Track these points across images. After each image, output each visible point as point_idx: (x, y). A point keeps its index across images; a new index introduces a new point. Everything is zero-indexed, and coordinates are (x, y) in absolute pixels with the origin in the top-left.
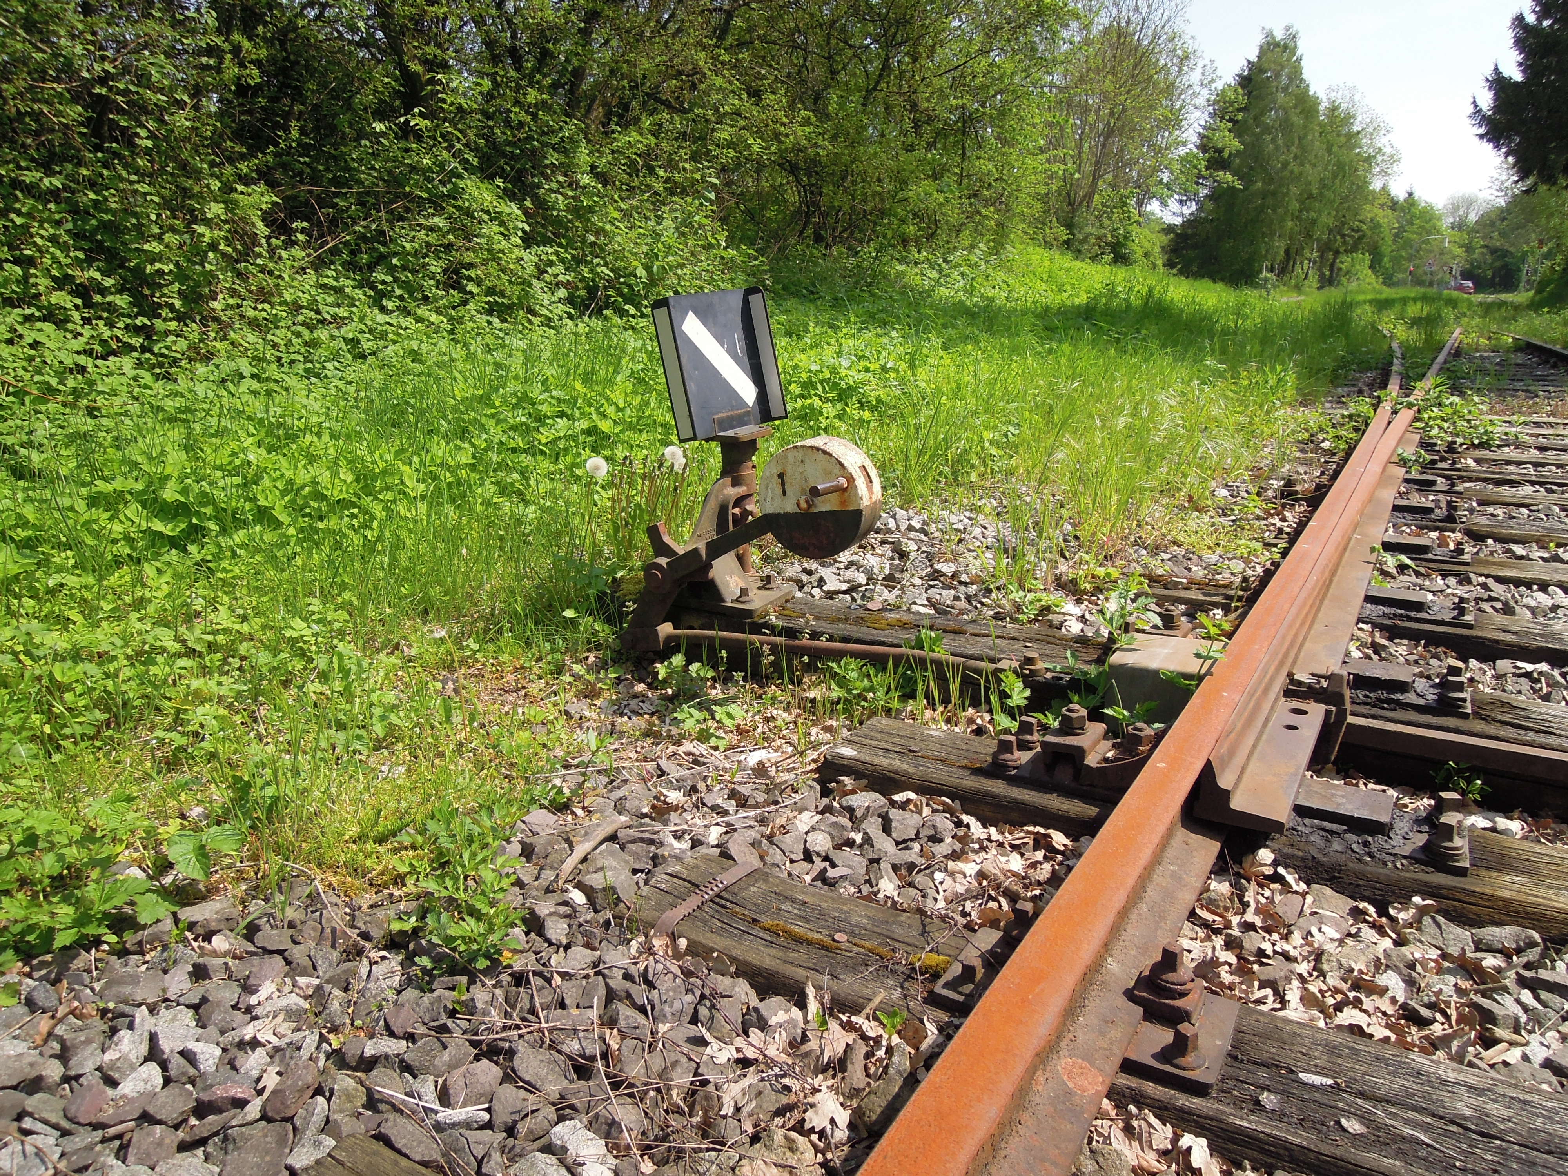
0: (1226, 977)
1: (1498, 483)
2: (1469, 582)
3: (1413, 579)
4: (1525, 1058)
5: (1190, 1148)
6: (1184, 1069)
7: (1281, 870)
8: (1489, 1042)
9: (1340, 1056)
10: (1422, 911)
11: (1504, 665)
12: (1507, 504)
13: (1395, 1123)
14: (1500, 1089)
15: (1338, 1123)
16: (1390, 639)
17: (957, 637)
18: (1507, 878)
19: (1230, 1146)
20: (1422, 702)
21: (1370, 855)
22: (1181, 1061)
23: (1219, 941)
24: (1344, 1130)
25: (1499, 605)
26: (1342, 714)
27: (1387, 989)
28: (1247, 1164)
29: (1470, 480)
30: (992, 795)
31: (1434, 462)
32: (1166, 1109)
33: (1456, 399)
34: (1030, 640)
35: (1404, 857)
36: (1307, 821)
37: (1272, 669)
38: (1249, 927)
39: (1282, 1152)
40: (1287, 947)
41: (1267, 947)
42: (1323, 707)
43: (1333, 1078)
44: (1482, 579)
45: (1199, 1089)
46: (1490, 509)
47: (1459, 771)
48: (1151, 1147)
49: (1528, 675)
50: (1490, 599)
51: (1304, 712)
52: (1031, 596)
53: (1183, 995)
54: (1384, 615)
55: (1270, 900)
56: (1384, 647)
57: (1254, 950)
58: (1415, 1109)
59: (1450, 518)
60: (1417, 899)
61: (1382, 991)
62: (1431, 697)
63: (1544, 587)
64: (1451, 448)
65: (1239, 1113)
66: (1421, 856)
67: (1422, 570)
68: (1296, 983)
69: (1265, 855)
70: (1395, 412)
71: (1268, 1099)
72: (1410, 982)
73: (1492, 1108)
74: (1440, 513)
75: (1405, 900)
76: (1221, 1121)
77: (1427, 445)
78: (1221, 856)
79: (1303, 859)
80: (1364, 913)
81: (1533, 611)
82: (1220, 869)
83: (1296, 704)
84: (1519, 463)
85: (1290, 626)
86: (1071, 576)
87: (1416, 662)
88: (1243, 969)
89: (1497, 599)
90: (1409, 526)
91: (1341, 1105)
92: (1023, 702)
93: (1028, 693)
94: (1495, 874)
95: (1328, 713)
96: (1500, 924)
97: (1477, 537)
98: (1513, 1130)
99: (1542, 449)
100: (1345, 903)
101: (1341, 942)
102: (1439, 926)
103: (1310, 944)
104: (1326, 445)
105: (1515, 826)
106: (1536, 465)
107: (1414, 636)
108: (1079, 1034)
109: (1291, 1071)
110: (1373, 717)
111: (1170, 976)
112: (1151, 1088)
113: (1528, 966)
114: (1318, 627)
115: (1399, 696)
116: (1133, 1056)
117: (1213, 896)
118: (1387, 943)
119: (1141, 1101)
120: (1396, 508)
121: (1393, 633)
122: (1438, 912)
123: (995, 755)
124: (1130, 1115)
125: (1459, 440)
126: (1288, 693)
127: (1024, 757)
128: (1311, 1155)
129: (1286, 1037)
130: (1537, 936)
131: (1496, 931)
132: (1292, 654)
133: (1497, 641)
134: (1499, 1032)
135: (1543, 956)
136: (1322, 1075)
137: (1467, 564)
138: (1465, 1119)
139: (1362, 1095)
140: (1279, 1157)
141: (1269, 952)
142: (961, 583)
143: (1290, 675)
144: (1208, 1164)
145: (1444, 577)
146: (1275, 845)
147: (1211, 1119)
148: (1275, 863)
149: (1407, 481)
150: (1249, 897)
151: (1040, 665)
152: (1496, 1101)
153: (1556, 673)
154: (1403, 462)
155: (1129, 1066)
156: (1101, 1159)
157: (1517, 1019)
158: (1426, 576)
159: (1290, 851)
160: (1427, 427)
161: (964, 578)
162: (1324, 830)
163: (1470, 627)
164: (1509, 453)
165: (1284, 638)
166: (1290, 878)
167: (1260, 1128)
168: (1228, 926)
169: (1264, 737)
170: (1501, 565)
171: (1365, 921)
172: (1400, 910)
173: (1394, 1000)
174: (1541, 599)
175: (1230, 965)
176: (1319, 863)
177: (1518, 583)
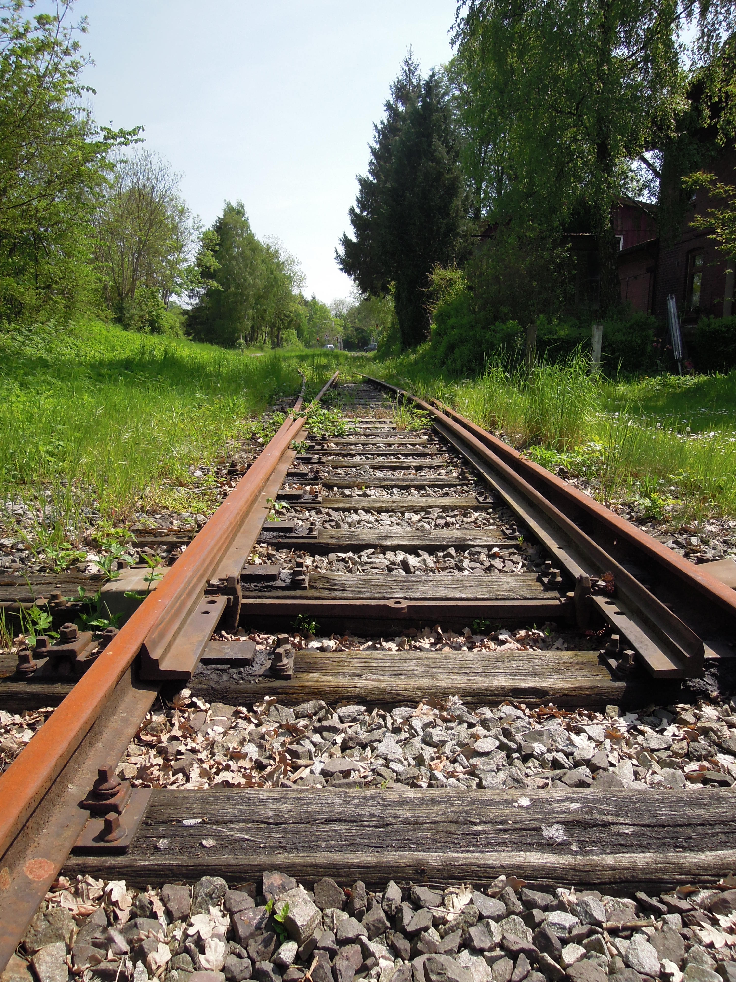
0: (156, 772)
1: (344, 456)
2: (321, 513)
3: (294, 514)
4: (312, 772)
5: (112, 890)
6: (111, 841)
7: (195, 699)
8: (296, 768)
9: (208, 803)
10: (270, 703)
11: (332, 556)
12: (346, 467)
13: (232, 833)
14: (289, 796)
15: (201, 844)
16: (277, 550)
17: (8, 588)
18: (311, 675)
19: (139, 879)
20: (284, 584)
21: (242, 679)
22: (110, 837)
23: (153, 752)
24: (204, 847)
25: (333, 524)
26: (236, 599)
27: (247, 754)
28: (149, 887)
29: (331, 455)
30: (15, 693)
31: (313, 446)
32: (100, 870)
33: (325, 411)
34: (60, 582)
35: (260, 676)
36: (209, 667)
37: (195, 580)
38: (174, 738)
39: (167, 872)
40: (194, 745)
41: (183, 748)
42: (225, 597)
43: (201, 817)
44: (327, 510)
45: (121, 851)
46: (338, 471)
47: (304, 619)
48: (88, 898)
49: (343, 560)
50: (330, 521)
51: (213, 602)
52: (62, 554)
53: (113, 795)
54: (274, 537)
55: (187, 719)
56: (273, 555)
57: (175, 752)
58: (244, 821)
59: (316, 478)
60: (267, 698)
61: (244, 756)
62: (288, 581)
63: (356, 511)
64: (323, 439)
65: (144, 858)
66: (268, 673)
67: (298, 508)
68: (196, 765)
69: (186, 692)
70: (295, 420)
71: (162, 843)
72: (261, 747)
73: (284, 807)
74: (311, 475)
75: (261, 700)
76: (133, 866)
77: (311, 437)
78: (157, 699)
79: (207, 690)
80: (240, 712)
81: (350, 524)
82: (155, 708)
83: (211, 598)
84: (355, 444)
85: (210, 552)
86: (93, 537)
87: (290, 561)
88: (165, 767)
89: (333, 521)
90: (296, 484)
91: (204, 832)
92: (46, 626)
93: (51, 619)
94: (306, 674)
95: (229, 600)
96: (307, 701)
97: (329, 486)
98: (292, 816)
99: (367, 436)
100: (231, 709)
101: (225, 734)
102: (278, 710)
103: (207, 740)
104: (260, 440)
105: (331, 643)
106: (363, 444)
107: (288, 547)
108: (42, 841)
109: (179, 821)
110: (259, 597)
111: (105, 786)
112: (92, 861)
113: (320, 720)
114: (232, 549)
115: (272, 583)
116: (80, 843)
117: (153, 724)
118: (252, 727)
119: (84, 870)
120: (289, 475)
121: (278, 547)
122: (277, 703)
123: (18, 666)
124: (78, 882)
125: (327, 434)
126: (207, 593)
127: (40, 663)
128: (184, 869)
129: (179, 801)
130: (323, 703)
131: (305, 705)
132: (211, 569)
133: (328, 544)
134: (300, 762)
135: (327, 712)
136: (196, 818)
137: (320, 503)
138: (269, 818)
139: (217, 823)
140: (166, 876)
141: (183, 751)
142: (19, 550)
143: (208, 581)
144: (123, 896)
145: (309, 511)
146: (191, 685)
147: (127, 867)
148: (192, 696)
149: (298, 458)
150: (175, 720)
151: (63, 599)
152: (286, 803)
153: (356, 557)
154: (295, 448)
155: (77, 851)
156: (50, 919)
157: (310, 752)
158: (301, 511)
159: (199, 686)
160: (311, 428)
161: (21, 546)
162: (218, 670)
163: (315, 538)
164: (352, 439)
165: (204, 560)
166: (200, 703)
167: (155, 862)
168: (160, 742)
169: (188, 621)
170: (337, 501)
171: (241, 717)
172: (258, 706)
173: (251, 760)
174: (355, 517)
175: (159, 765)
176: (215, 690)
177: (344, 510)
